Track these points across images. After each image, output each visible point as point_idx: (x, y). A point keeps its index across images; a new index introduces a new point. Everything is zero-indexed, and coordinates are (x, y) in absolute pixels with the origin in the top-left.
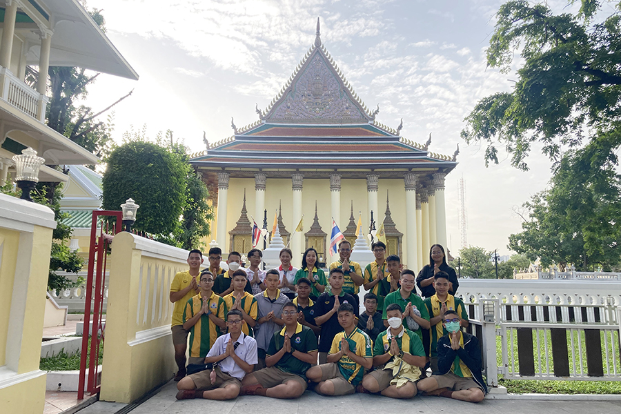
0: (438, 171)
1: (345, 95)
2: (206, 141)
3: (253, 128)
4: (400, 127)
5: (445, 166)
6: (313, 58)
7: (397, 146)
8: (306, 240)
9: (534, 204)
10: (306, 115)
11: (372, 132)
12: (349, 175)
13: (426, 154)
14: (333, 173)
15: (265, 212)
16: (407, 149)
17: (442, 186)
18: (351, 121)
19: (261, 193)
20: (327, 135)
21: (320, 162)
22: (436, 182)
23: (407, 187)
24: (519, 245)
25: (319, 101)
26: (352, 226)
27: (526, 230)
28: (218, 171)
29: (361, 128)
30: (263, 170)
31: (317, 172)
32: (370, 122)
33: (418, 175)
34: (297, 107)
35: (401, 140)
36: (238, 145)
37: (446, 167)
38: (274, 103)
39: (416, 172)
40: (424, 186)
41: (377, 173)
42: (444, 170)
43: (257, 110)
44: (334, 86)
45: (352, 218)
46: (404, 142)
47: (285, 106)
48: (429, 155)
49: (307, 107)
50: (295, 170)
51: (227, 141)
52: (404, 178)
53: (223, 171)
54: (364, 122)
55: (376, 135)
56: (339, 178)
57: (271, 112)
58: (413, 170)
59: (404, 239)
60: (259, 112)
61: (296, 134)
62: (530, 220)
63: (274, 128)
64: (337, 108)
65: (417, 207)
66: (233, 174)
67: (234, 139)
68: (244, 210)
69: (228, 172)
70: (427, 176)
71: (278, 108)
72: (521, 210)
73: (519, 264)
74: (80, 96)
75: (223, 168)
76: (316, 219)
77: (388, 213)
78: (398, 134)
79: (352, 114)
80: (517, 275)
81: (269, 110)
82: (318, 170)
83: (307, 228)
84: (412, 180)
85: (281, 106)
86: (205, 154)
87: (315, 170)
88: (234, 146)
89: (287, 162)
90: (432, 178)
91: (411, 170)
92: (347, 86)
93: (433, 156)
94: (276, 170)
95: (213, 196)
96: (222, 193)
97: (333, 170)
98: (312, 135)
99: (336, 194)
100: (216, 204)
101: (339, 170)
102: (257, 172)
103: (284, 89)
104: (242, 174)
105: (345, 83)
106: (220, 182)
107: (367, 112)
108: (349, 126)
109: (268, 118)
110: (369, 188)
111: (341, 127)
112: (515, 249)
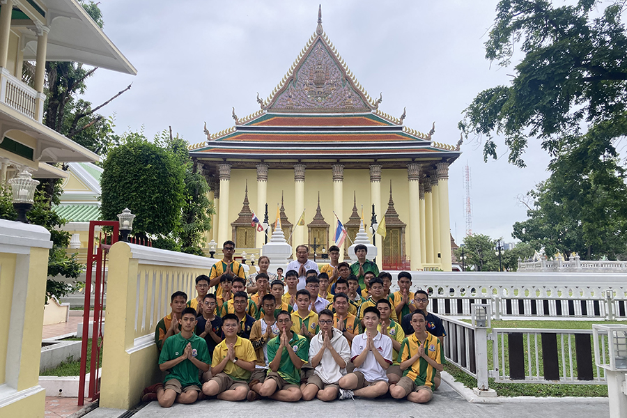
0: (441, 161)
1: (347, 83)
2: (206, 132)
3: (255, 118)
4: (403, 117)
5: (448, 156)
6: (315, 46)
7: (400, 136)
8: (309, 232)
9: (539, 192)
10: (308, 104)
11: (375, 121)
12: (352, 166)
13: (429, 144)
14: (335, 163)
15: (267, 205)
16: (410, 139)
17: (446, 176)
18: (353, 110)
19: (262, 185)
20: (329, 125)
21: (322, 152)
22: (440, 172)
23: (410, 177)
24: (524, 232)
25: (321, 90)
26: (355, 217)
27: (531, 218)
28: (220, 162)
30: (266, 161)
31: (319, 163)
32: (373, 111)
33: (422, 165)
34: (299, 96)
35: (404, 129)
36: (239, 135)
37: (450, 158)
38: (275, 93)
39: (418, 162)
40: (428, 176)
41: (379, 163)
42: (448, 160)
43: (258, 100)
44: (336, 75)
45: (355, 209)
46: (407, 131)
47: (286, 95)
48: (432, 145)
49: (309, 96)
50: (297, 161)
51: (228, 132)
52: (407, 168)
53: (225, 162)
54: (367, 111)
55: (380, 124)
56: (341, 169)
57: (272, 101)
58: (417, 160)
59: (407, 230)
60: (260, 101)
61: (298, 124)
62: (535, 208)
63: (275, 118)
64: (340, 97)
65: (421, 197)
66: (235, 165)
67: (235, 129)
68: (246, 201)
69: (229, 163)
70: (430, 166)
71: (280, 98)
72: (526, 199)
73: (524, 252)
74: (78, 91)
75: (225, 160)
76: (319, 210)
77: (391, 203)
78: (401, 124)
79: (355, 103)
80: (521, 263)
81: (271, 100)
82: (321, 161)
83: (309, 220)
84: (415, 170)
85: (282, 96)
86: (206, 144)
87: (317, 161)
88: (236, 137)
89: (289, 152)
90: (436, 168)
91: (414, 159)
92: (349, 75)
93: (437, 146)
94: (278, 161)
95: (215, 187)
96: (224, 184)
97: (335, 161)
98: (315, 125)
99: (338, 185)
100: (218, 195)
101: (341, 161)
102: (259, 163)
103: (286, 78)
104: (243, 165)
105: (347, 72)
106: (221, 173)
107: (370, 101)
108: (352, 116)
109: (270, 108)
110: (372, 179)
111: (343, 116)
112: (519, 237)
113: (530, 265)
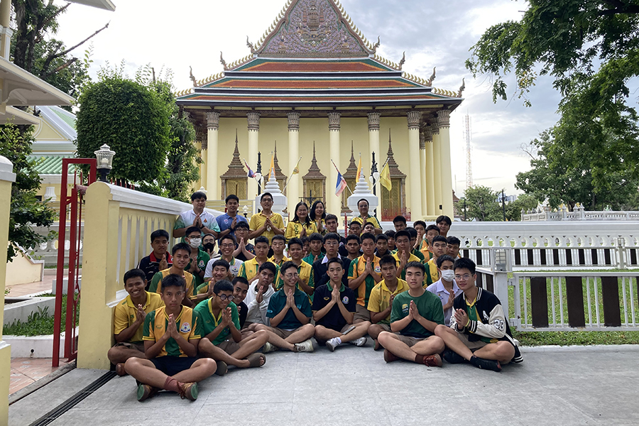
0: (442, 109)
1: (343, 26)
2: (193, 78)
3: (244, 63)
4: (403, 61)
5: (450, 102)
7: (399, 82)
8: (304, 184)
9: (542, 141)
10: (302, 48)
11: (373, 67)
12: (349, 114)
13: (430, 90)
14: (331, 111)
15: (259, 154)
16: (410, 85)
17: (447, 125)
18: (350, 54)
19: (253, 134)
20: (324, 70)
21: (317, 99)
22: (440, 119)
23: (410, 126)
24: (527, 183)
25: (315, 33)
26: (353, 167)
27: (534, 168)
28: (208, 111)
29: (361, 63)
30: (256, 109)
31: (314, 110)
32: (370, 56)
33: (422, 113)
34: (292, 40)
35: (403, 75)
36: (228, 82)
37: (451, 104)
38: (266, 36)
39: (419, 110)
40: (428, 125)
41: (378, 111)
42: (449, 107)
44: (332, 17)
45: (352, 160)
46: (407, 77)
47: (278, 38)
48: (433, 91)
49: (302, 40)
50: (291, 109)
51: (215, 78)
52: (407, 116)
53: (212, 110)
54: (364, 56)
55: (378, 70)
56: (338, 117)
57: (263, 45)
58: (417, 107)
59: (407, 181)
60: (250, 45)
61: (291, 70)
62: (538, 158)
63: (266, 63)
64: (335, 41)
65: (421, 147)
66: (223, 114)
67: (223, 75)
68: (236, 152)
69: (217, 111)
70: (431, 113)
71: (271, 41)
72: (529, 149)
73: (527, 204)
74: (49, 29)
75: (212, 108)
76: (314, 161)
77: (390, 153)
78: (400, 69)
79: (351, 47)
80: (525, 215)
81: (261, 44)
82: (316, 108)
83: (305, 171)
84: (416, 117)
85: (274, 39)
86: (193, 92)
87: (312, 108)
88: (224, 83)
89: (282, 100)
90: (436, 116)
91: (413, 106)
92: (345, 17)
93: (438, 92)
94: (271, 109)
95: (202, 137)
96: (212, 134)
97: (331, 108)
98: (308, 70)
99: (335, 134)
100: (205, 146)
101: (338, 108)
102: (250, 111)
103: (277, 20)
104: (233, 113)
105: (343, 14)
106: (209, 122)
107: (367, 45)
108: (348, 61)
109: (260, 53)
110: (370, 127)
111: (339, 61)
112: (522, 188)
113: (534, 216)
